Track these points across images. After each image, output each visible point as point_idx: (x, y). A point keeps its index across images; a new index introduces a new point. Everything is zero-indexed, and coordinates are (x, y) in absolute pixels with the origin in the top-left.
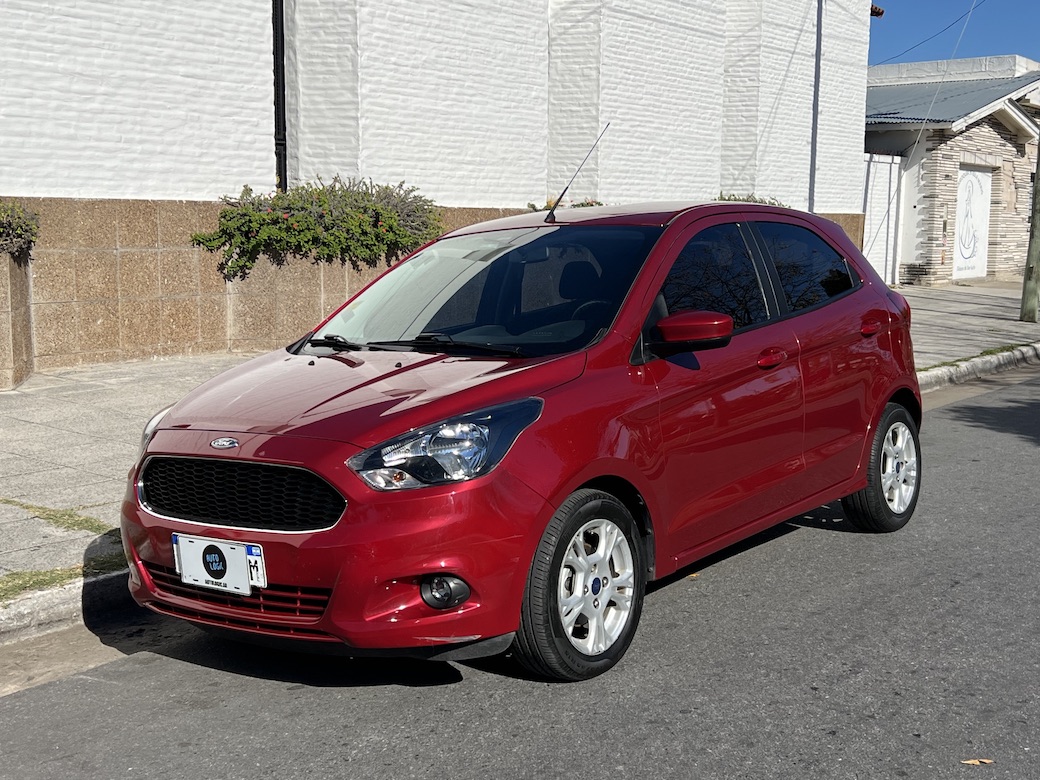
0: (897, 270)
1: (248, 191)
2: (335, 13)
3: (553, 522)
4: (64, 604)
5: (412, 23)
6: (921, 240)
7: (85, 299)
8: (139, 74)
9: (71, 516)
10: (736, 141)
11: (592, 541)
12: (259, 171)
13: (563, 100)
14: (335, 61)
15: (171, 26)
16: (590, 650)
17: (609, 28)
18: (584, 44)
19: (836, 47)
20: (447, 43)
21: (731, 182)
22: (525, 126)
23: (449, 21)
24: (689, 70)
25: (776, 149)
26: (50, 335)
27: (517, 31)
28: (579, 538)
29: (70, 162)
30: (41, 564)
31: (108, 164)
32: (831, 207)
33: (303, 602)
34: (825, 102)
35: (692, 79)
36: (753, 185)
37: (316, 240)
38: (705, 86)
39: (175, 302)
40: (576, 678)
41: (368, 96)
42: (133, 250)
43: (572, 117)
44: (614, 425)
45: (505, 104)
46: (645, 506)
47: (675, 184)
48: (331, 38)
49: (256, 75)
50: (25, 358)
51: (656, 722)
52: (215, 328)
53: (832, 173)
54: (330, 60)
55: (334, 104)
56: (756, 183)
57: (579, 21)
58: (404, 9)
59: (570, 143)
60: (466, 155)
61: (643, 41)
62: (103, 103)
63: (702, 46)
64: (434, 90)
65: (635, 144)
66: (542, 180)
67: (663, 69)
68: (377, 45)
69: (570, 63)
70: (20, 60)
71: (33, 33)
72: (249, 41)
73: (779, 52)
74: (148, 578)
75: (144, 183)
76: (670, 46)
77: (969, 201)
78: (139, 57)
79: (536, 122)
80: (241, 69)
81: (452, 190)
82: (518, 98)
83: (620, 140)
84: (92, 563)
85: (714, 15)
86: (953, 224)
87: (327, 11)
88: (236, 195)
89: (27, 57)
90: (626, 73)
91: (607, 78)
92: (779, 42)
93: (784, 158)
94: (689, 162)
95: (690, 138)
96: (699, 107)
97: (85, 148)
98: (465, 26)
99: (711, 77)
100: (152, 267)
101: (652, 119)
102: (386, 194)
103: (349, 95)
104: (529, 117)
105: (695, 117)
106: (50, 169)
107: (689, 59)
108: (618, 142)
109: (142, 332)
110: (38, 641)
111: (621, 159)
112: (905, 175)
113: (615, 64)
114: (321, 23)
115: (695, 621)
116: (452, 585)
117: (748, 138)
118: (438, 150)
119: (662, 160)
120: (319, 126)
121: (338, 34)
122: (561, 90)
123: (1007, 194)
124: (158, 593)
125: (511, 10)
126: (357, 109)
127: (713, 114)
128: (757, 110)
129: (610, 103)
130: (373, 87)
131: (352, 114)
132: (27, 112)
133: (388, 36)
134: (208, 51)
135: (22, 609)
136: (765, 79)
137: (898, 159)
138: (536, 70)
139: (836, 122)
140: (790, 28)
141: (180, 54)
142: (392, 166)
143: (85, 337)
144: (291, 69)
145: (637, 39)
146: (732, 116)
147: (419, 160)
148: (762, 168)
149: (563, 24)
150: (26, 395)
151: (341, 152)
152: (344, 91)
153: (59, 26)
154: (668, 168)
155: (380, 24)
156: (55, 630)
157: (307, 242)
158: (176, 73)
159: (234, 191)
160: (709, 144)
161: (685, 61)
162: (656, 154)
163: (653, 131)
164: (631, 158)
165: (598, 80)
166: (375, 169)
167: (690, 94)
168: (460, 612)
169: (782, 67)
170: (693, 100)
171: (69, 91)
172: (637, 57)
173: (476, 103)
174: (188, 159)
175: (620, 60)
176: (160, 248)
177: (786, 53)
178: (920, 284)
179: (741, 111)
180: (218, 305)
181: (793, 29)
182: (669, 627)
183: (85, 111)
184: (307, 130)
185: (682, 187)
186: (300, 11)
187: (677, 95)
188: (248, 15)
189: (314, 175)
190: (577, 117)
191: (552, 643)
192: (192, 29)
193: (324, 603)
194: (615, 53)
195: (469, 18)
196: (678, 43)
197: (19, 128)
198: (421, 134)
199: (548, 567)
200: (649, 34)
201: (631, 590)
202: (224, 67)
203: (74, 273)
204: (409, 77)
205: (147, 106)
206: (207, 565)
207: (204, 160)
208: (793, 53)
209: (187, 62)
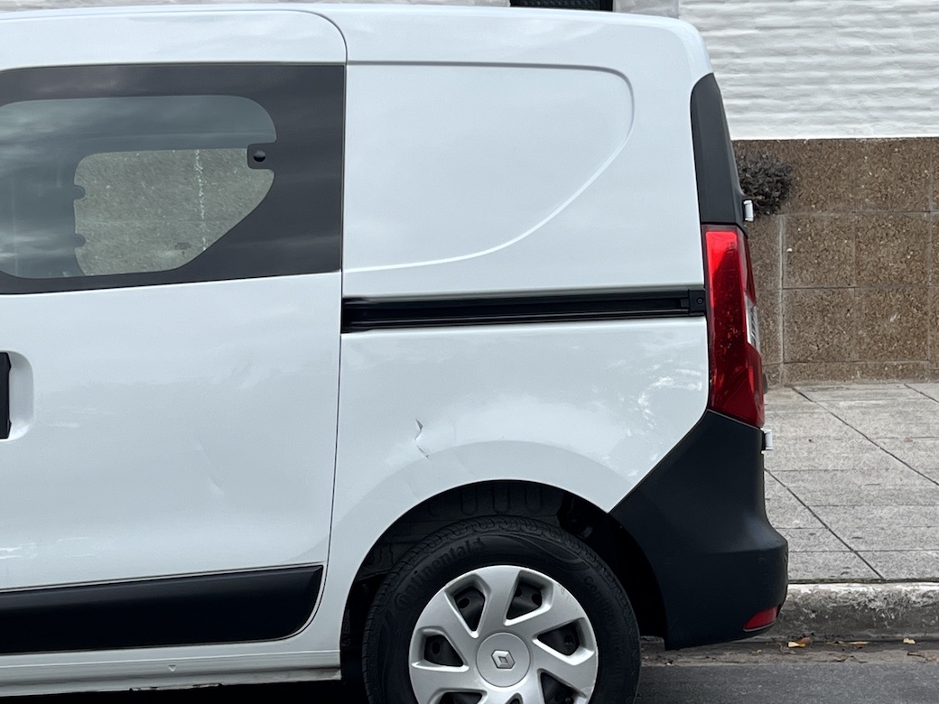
7: (870, 284)
26: (810, 334)
31: (923, 86)
143: (867, 340)
203: (853, 245)
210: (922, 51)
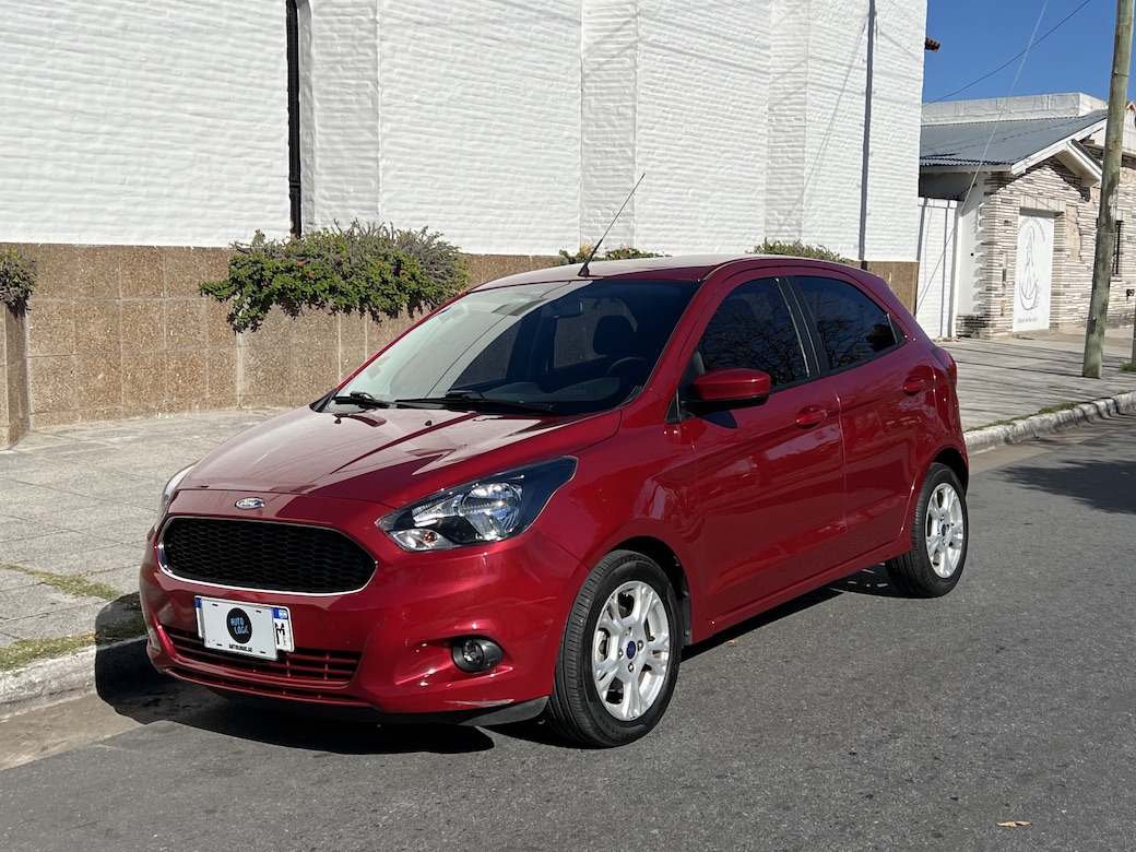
0: (954, 322)
1: (260, 236)
2: (354, 47)
3: (587, 583)
4: (76, 672)
5: (436, 58)
6: (979, 289)
7: (85, 352)
8: (144, 112)
9: (79, 582)
10: (781, 184)
11: (627, 603)
12: (272, 215)
13: (597, 139)
14: (353, 98)
15: (179, 61)
16: (625, 715)
17: (646, 64)
18: (619, 81)
19: (887, 84)
20: (474, 79)
21: (776, 228)
22: (557, 168)
23: (475, 56)
24: (731, 108)
25: (824, 193)
26: (47, 391)
27: (548, 67)
28: (613, 600)
29: (72, 206)
30: (52, 631)
31: (111, 208)
32: (883, 254)
33: (332, 666)
34: (876, 142)
35: (735, 118)
36: (800, 231)
37: (333, 290)
38: (748, 125)
39: (182, 356)
40: (611, 744)
41: (390, 136)
42: (137, 300)
43: (607, 158)
44: (649, 484)
45: (534, 144)
46: (681, 568)
47: (716, 229)
48: (348, 74)
49: (269, 113)
50: (21, 415)
51: (691, 787)
52: (224, 383)
53: (884, 218)
54: (348, 97)
55: (353, 144)
56: (803, 229)
57: (614, 56)
58: (427, 43)
59: (605, 186)
60: (494, 198)
61: (682, 78)
62: (106, 143)
63: (745, 83)
64: (459, 129)
65: (673, 187)
66: (574, 225)
67: (704, 107)
68: (399, 81)
69: (605, 101)
70: (18, 97)
71: (32, 69)
72: (262, 78)
73: (827, 90)
74: (168, 644)
75: (150, 228)
76: (711, 84)
77: (1030, 247)
78: (145, 94)
79: (569, 163)
80: (254, 107)
81: (478, 236)
82: (548, 138)
83: (658, 182)
84: (105, 631)
85: (758, 50)
86: (1013, 273)
87: (345, 45)
88: (247, 241)
89: (26, 93)
90: (664, 111)
91: (644, 117)
92: (827, 79)
93: (832, 202)
94: (729, 206)
95: (732, 181)
96: (742, 148)
97: (87, 191)
98: (493, 61)
99: (754, 116)
100: (157, 317)
101: (691, 161)
102: (408, 240)
103: (369, 135)
104: (561, 159)
105: (738, 158)
106: (49, 213)
107: (731, 97)
108: (655, 185)
109: (146, 387)
110: (50, 711)
111: (658, 203)
112: (961, 219)
113: (653, 103)
114: (338, 58)
115: (732, 687)
116: (484, 648)
117: (794, 181)
118: (464, 193)
119: (702, 204)
120: (335, 167)
121: (357, 69)
122: (595, 129)
123: (1071, 241)
124: (179, 659)
125: (542, 45)
126: (377, 150)
127: (757, 156)
128: (804, 152)
129: (648, 144)
130: (395, 126)
131: (372, 155)
132: (25, 152)
133: (410, 72)
134: (218, 88)
135: (33, 678)
136: (812, 118)
137: (954, 204)
138: (568, 109)
139: (889, 163)
140: (839, 64)
141: (188, 91)
142: (414, 210)
143: (84, 393)
144: (307, 106)
145: (675, 76)
146: (777, 158)
147: (443, 203)
148: (810, 213)
149: (596, 59)
150: (23, 455)
151: (360, 195)
152: (364, 131)
153: (59, 61)
154: (709, 213)
155: (402, 59)
156: (67, 699)
157: (324, 292)
158: (185, 111)
159: (245, 237)
160: (752, 187)
161: (727, 98)
162: (696, 198)
163: (692, 173)
164: (669, 202)
165: (634, 119)
166: (396, 213)
167: (732, 134)
168: (492, 675)
169: (829, 106)
170: (736, 140)
171: (69, 130)
172: (676, 95)
173: (505, 143)
174: (196, 202)
175: (657, 98)
176: (165, 298)
177: (835, 91)
178: (978, 337)
179: (787, 152)
180: (228, 358)
181: (842, 65)
182: (706, 693)
183: (86, 152)
184: (323, 172)
185: (724, 233)
186: (316, 45)
187: (718, 135)
188: (261, 50)
189: (331, 219)
190: (613, 158)
191: (586, 708)
192: (202, 63)
193: (353, 667)
194: (653, 90)
195: (497, 53)
196: (719, 80)
197: (18, 170)
198: (445, 176)
199: (582, 630)
200: (688, 70)
201: (667, 654)
202: (235, 105)
203: (73, 324)
204: (432, 115)
205: (155, 146)
206: (231, 628)
207: (215, 203)
208: (843, 90)
209: (197, 99)
210: (109, 183)
